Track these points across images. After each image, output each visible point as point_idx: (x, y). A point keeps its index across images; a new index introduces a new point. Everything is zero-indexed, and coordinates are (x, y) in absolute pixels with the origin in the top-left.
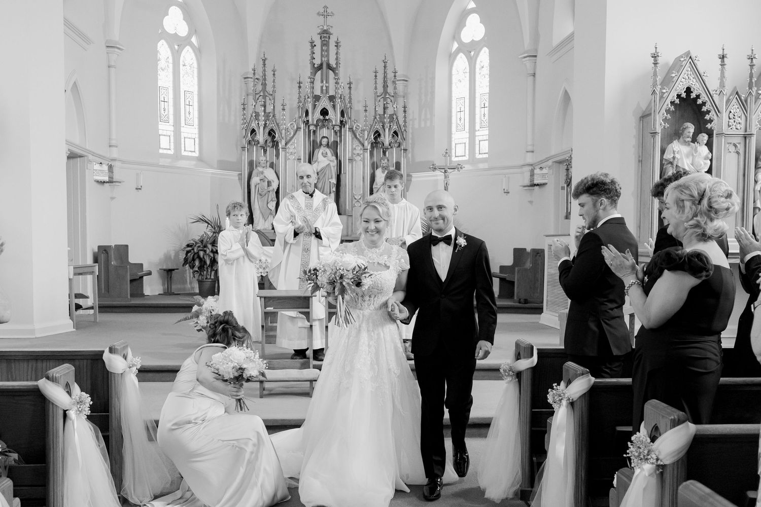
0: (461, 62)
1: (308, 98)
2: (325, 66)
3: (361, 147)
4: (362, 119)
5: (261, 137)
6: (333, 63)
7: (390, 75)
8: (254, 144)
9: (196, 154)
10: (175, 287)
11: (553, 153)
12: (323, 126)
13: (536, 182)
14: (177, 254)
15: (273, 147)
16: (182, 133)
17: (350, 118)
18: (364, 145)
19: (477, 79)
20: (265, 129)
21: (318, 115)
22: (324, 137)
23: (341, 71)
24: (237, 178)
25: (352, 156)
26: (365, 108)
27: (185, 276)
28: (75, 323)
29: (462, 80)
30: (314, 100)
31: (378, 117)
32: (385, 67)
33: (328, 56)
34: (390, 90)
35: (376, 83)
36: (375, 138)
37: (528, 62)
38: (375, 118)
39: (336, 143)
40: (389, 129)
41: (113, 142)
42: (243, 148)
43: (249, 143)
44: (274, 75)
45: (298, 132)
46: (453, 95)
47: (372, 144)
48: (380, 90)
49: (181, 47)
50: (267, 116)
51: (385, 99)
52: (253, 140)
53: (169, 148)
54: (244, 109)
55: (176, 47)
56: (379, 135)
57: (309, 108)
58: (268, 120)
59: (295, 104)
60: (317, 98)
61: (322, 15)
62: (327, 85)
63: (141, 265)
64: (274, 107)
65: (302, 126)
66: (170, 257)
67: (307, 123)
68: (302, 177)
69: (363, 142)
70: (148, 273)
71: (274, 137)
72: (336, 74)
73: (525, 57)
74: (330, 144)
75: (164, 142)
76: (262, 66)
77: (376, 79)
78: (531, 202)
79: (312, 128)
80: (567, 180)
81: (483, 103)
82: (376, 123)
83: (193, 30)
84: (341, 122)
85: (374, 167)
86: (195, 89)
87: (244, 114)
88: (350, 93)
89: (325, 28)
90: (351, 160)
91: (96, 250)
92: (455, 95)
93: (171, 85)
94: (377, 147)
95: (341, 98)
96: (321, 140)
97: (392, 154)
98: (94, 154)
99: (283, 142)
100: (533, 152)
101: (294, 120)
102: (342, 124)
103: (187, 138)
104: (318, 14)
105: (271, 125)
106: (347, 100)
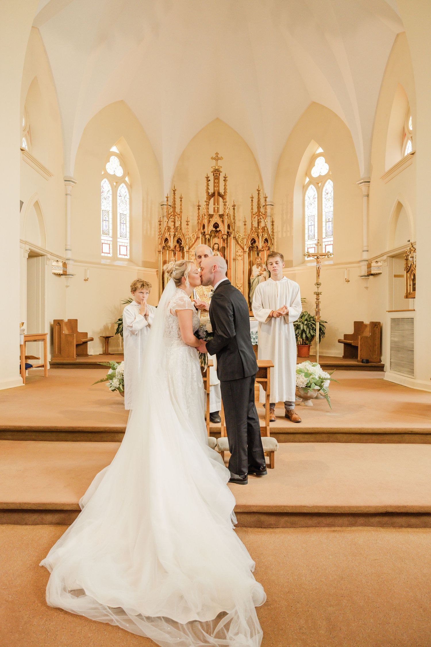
0: (312, 191)
1: (205, 215)
2: (216, 194)
3: (242, 250)
4: (242, 230)
5: (172, 243)
6: (222, 191)
8: (167, 249)
9: (128, 257)
10: (111, 350)
11: (387, 250)
12: (215, 236)
13: (373, 272)
14: (113, 326)
15: (180, 251)
16: (118, 242)
17: (234, 230)
18: (244, 249)
19: (323, 202)
20: (175, 238)
21: (211, 228)
22: (215, 244)
23: (228, 198)
24: (156, 273)
25: (236, 257)
26: (244, 223)
27: (118, 341)
28: (25, 379)
29: (312, 204)
30: (209, 217)
31: (254, 229)
32: (259, 194)
33: (218, 186)
34: (262, 210)
35: (252, 205)
36: (252, 244)
37: (363, 187)
38: (252, 229)
39: (224, 248)
40: (262, 237)
41: (68, 247)
42: (159, 252)
43: (164, 248)
44: (181, 201)
45: (198, 240)
46: (306, 214)
47: (249, 248)
48: (255, 210)
49: (118, 183)
50: (176, 229)
51: (259, 216)
52: (166, 246)
53: (109, 252)
54: (160, 225)
55: (115, 184)
56: (255, 242)
57: (205, 223)
58: (177, 232)
59: (196, 222)
60: (211, 216)
61: (215, 159)
62: (218, 206)
63: (86, 334)
64: (181, 223)
65: (200, 236)
66: (108, 328)
67: (204, 234)
68: (200, 257)
69: (243, 246)
70: (91, 339)
71: (181, 244)
72: (224, 199)
73: (361, 183)
74: (220, 248)
75: (106, 249)
76: (173, 195)
77: (252, 202)
78: (367, 288)
79: (207, 236)
80: (406, 267)
81: (328, 218)
82: (253, 233)
83: (127, 172)
84: (228, 232)
85: (251, 264)
86: (127, 212)
87: (160, 228)
88: (234, 213)
89: (217, 168)
90: (234, 260)
91: (52, 323)
92: (308, 212)
93: (111, 209)
94: (253, 250)
95: (228, 216)
96: (214, 246)
97: (264, 255)
98: (52, 254)
99: (187, 247)
100: (368, 251)
101: (195, 232)
102: (229, 234)
103: (122, 246)
104: (212, 158)
105: (179, 236)
106: (232, 217)
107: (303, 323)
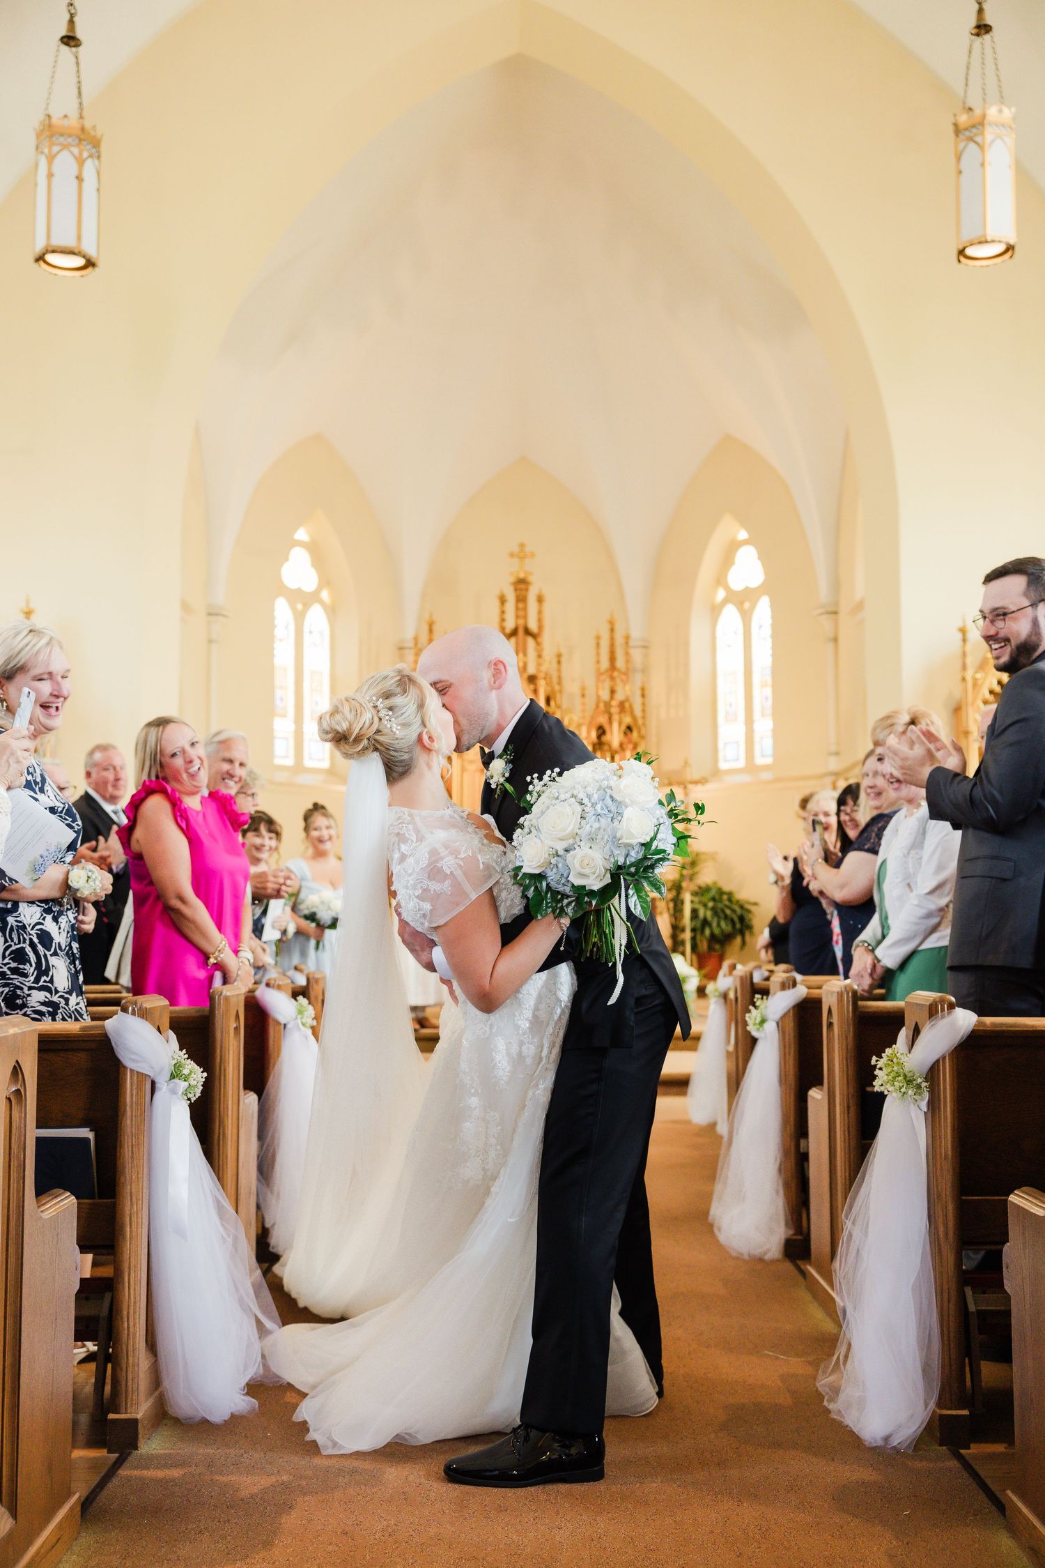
0: (730, 615)
2: (521, 632)
4: (578, 708)
6: (533, 626)
7: (619, 640)
16: (306, 734)
17: (560, 708)
23: (546, 638)
26: (582, 691)
31: (601, 704)
32: (612, 630)
33: (525, 617)
34: (620, 663)
35: (598, 654)
36: (599, 737)
37: (826, 622)
38: (597, 706)
40: (619, 723)
48: (605, 664)
49: (307, 606)
51: (612, 678)
53: (286, 756)
55: (300, 607)
56: (604, 732)
61: (517, 557)
62: (525, 658)
72: (538, 644)
73: (821, 614)
75: (281, 748)
76: (429, 632)
77: (598, 648)
82: (599, 714)
83: (325, 582)
86: (327, 667)
88: (559, 670)
89: (522, 575)
93: (292, 663)
94: (601, 749)
95: (546, 678)
104: (512, 555)
106: (555, 680)
107: (705, 906)
